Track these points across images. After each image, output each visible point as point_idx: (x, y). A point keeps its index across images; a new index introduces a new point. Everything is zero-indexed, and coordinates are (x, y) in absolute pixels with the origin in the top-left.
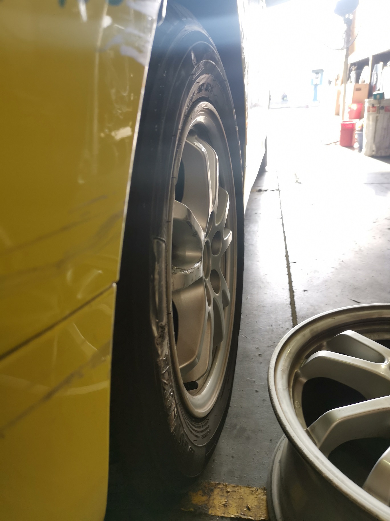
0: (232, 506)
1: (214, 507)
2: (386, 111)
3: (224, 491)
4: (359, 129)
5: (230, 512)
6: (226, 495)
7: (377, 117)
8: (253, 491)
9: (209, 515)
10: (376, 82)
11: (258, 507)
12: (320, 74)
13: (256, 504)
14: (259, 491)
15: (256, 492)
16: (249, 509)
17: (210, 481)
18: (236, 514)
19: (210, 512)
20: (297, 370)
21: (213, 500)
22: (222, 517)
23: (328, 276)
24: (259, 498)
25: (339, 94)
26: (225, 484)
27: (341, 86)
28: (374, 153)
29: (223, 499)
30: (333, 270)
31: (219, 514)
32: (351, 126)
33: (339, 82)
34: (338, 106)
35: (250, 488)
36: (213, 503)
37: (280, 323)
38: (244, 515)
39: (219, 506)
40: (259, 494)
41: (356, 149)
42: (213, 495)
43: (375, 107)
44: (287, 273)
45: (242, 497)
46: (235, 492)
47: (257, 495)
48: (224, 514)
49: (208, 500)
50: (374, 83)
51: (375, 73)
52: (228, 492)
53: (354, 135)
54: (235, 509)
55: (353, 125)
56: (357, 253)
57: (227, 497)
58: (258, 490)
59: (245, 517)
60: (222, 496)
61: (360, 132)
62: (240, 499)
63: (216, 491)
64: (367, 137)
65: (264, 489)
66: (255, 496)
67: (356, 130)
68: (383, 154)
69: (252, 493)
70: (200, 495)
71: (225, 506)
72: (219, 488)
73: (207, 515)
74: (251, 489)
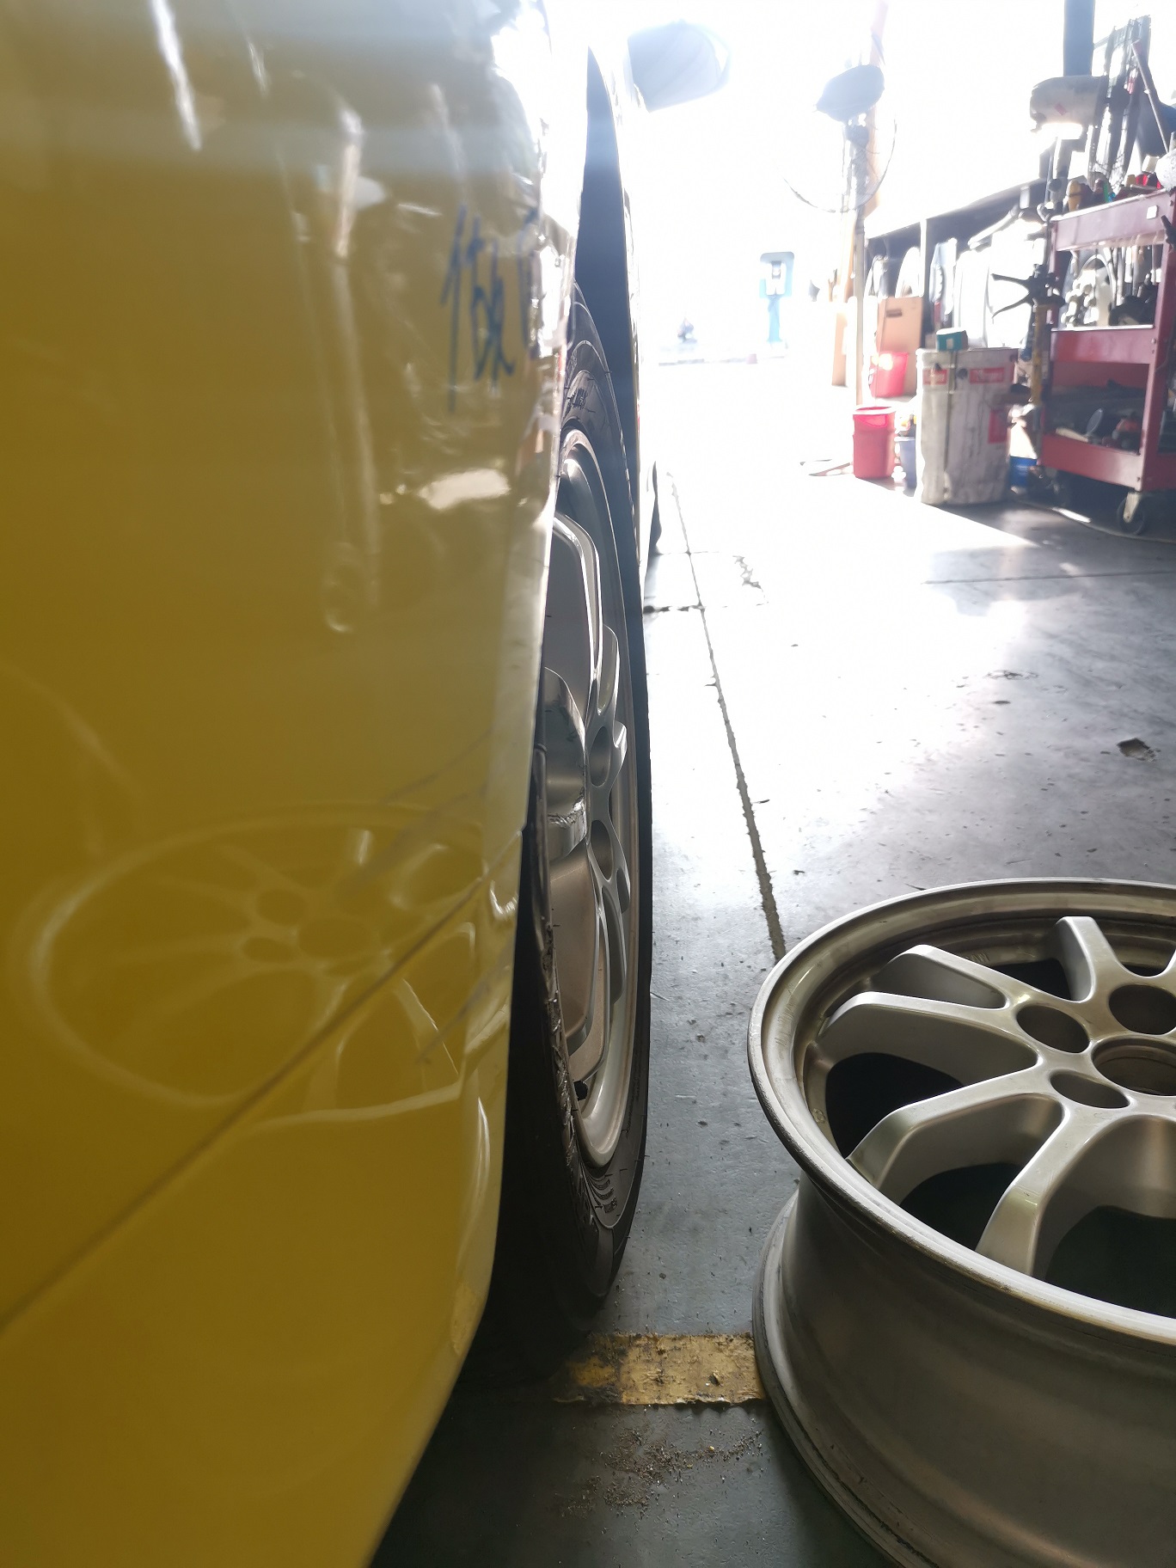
0: (674, 1381)
1: (634, 1387)
2: (972, 381)
3: (653, 1352)
4: (905, 429)
5: (671, 1394)
6: (657, 1358)
7: (950, 396)
8: (719, 1344)
9: (623, 1404)
10: (943, 292)
11: (738, 1375)
12: (783, 266)
13: (731, 1370)
14: (735, 1341)
15: (727, 1346)
16: (716, 1382)
17: (615, 1333)
18: (686, 1396)
19: (624, 1399)
20: (811, 1042)
21: (629, 1373)
22: (656, 1406)
23: (854, 833)
24: (738, 1358)
25: (841, 325)
26: (652, 1336)
27: (846, 302)
28: (946, 496)
29: (652, 1368)
30: (865, 816)
31: (647, 1398)
32: (880, 422)
33: (841, 290)
34: (841, 360)
35: (714, 1337)
36: (629, 1379)
37: (744, 956)
38: (707, 1396)
39: (645, 1383)
40: (736, 1348)
41: (899, 485)
42: (627, 1361)
43: (944, 372)
44: (747, 830)
45: (695, 1358)
46: (680, 1349)
47: (732, 1351)
48: (659, 1398)
49: (617, 1374)
50: (937, 295)
51: (938, 268)
52: (661, 1352)
53: (891, 448)
54: (682, 1387)
55: (887, 418)
56: (922, 770)
57: (661, 1363)
58: (731, 1340)
59: (710, 1399)
60: (648, 1361)
61: (906, 439)
62: (692, 1363)
63: (633, 1354)
64: (925, 451)
65: (748, 1336)
66: (727, 1353)
67: (896, 432)
68: (972, 500)
69: (719, 1348)
70: (595, 1365)
71: (659, 1381)
72: (638, 1346)
73: (618, 1406)
74: (716, 1340)
